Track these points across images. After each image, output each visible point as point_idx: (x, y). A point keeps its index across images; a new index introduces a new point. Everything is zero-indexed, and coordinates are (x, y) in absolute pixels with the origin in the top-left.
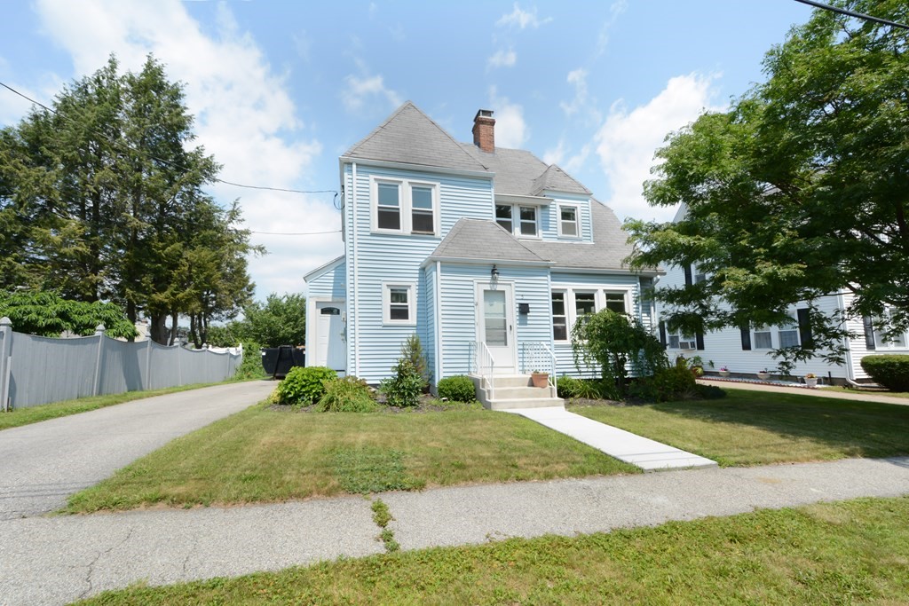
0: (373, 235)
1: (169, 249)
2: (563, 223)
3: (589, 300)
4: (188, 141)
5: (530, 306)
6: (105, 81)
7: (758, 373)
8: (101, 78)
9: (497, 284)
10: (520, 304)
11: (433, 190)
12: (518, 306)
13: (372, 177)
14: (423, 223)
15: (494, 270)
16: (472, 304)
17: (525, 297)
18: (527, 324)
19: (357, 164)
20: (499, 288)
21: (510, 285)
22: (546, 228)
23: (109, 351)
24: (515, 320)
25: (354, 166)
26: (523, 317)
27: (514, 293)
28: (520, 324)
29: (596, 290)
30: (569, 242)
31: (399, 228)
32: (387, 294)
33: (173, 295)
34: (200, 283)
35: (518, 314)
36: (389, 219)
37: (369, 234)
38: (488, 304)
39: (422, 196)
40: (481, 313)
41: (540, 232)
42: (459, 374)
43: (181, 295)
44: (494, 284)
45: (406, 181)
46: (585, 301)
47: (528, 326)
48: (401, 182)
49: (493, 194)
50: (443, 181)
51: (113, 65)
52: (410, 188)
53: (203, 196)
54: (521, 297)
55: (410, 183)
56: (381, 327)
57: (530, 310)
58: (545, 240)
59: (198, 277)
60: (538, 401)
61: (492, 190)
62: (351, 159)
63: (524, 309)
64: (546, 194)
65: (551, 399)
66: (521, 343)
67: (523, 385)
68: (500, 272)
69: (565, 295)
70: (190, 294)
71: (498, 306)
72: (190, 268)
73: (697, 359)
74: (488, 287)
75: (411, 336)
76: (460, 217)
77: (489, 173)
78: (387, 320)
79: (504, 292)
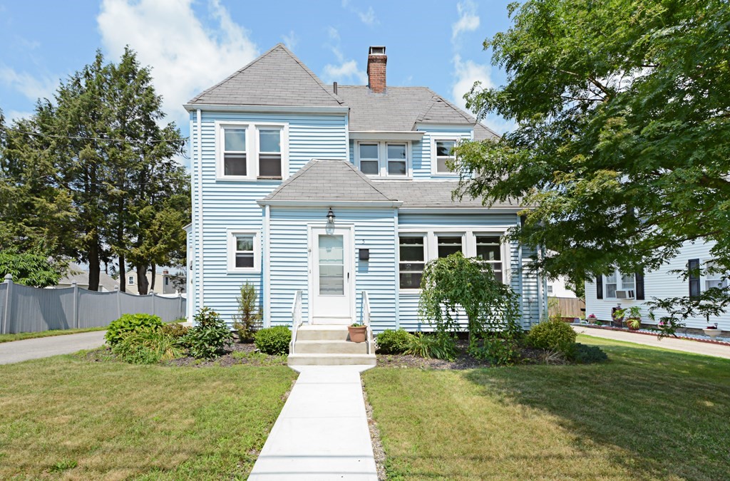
0: (218, 182)
1: (142, 212)
2: (438, 160)
3: (455, 244)
4: (159, 119)
5: (370, 251)
6: (94, 74)
7: (705, 329)
8: (90, 72)
9: (334, 228)
10: (360, 250)
11: (282, 132)
12: (358, 251)
13: (217, 123)
14: (270, 167)
15: (331, 213)
16: (305, 251)
17: (366, 242)
18: (367, 271)
19: (202, 111)
20: (336, 232)
21: (350, 228)
22: (417, 166)
23: (21, 297)
24: (354, 267)
25: (199, 113)
26: (364, 263)
27: (353, 237)
28: (359, 271)
29: (464, 233)
30: (445, 180)
31: (245, 174)
32: (233, 242)
33: (148, 249)
34: (168, 239)
35: (357, 260)
36: (235, 165)
37: (214, 181)
38: (324, 250)
39: (269, 139)
40: (314, 259)
41: (410, 171)
42: (279, 324)
43: (152, 250)
44: (330, 228)
45: (252, 124)
46: (449, 246)
47: (369, 274)
48: (247, 126)
49: (347, 131)
50: (291, 122)
51: (99, 59)
52: (258, 132)
53: (178, 166)
54: (362, 242)
55: (256, 126)
56: (225, 275)
57: (370, 256)
58: (416, 180)
59: (166, 234)
60: (344, 358)
61: (347, 127)
62: (195, 106)
63: (364, 255)
64: (418, 128)
65: (366, 355)
66: (360, 292)
67: (341, 339)
68: (335, 214)
69: (425, 239)
70: (161, 249)
71: (335, 251)
72: (160, 227)
73: (635, 310)
74: (323, 232)
75: (245, 284)
76: (310, 158)
77: (344, 107)
78: (232, 266)
79: (342, 236)
